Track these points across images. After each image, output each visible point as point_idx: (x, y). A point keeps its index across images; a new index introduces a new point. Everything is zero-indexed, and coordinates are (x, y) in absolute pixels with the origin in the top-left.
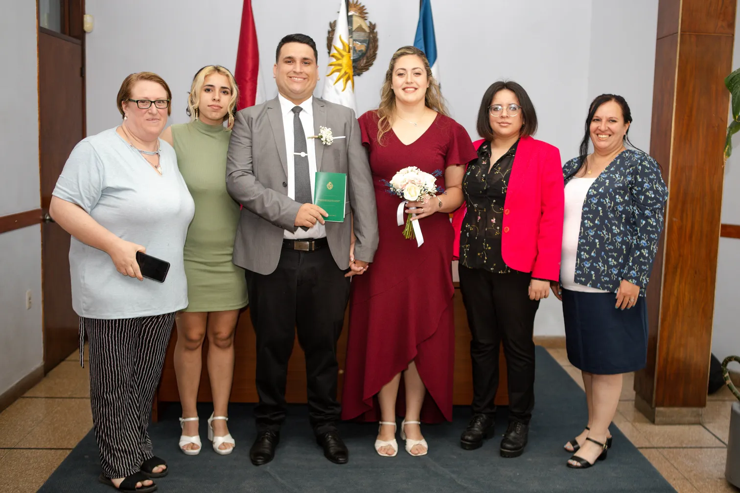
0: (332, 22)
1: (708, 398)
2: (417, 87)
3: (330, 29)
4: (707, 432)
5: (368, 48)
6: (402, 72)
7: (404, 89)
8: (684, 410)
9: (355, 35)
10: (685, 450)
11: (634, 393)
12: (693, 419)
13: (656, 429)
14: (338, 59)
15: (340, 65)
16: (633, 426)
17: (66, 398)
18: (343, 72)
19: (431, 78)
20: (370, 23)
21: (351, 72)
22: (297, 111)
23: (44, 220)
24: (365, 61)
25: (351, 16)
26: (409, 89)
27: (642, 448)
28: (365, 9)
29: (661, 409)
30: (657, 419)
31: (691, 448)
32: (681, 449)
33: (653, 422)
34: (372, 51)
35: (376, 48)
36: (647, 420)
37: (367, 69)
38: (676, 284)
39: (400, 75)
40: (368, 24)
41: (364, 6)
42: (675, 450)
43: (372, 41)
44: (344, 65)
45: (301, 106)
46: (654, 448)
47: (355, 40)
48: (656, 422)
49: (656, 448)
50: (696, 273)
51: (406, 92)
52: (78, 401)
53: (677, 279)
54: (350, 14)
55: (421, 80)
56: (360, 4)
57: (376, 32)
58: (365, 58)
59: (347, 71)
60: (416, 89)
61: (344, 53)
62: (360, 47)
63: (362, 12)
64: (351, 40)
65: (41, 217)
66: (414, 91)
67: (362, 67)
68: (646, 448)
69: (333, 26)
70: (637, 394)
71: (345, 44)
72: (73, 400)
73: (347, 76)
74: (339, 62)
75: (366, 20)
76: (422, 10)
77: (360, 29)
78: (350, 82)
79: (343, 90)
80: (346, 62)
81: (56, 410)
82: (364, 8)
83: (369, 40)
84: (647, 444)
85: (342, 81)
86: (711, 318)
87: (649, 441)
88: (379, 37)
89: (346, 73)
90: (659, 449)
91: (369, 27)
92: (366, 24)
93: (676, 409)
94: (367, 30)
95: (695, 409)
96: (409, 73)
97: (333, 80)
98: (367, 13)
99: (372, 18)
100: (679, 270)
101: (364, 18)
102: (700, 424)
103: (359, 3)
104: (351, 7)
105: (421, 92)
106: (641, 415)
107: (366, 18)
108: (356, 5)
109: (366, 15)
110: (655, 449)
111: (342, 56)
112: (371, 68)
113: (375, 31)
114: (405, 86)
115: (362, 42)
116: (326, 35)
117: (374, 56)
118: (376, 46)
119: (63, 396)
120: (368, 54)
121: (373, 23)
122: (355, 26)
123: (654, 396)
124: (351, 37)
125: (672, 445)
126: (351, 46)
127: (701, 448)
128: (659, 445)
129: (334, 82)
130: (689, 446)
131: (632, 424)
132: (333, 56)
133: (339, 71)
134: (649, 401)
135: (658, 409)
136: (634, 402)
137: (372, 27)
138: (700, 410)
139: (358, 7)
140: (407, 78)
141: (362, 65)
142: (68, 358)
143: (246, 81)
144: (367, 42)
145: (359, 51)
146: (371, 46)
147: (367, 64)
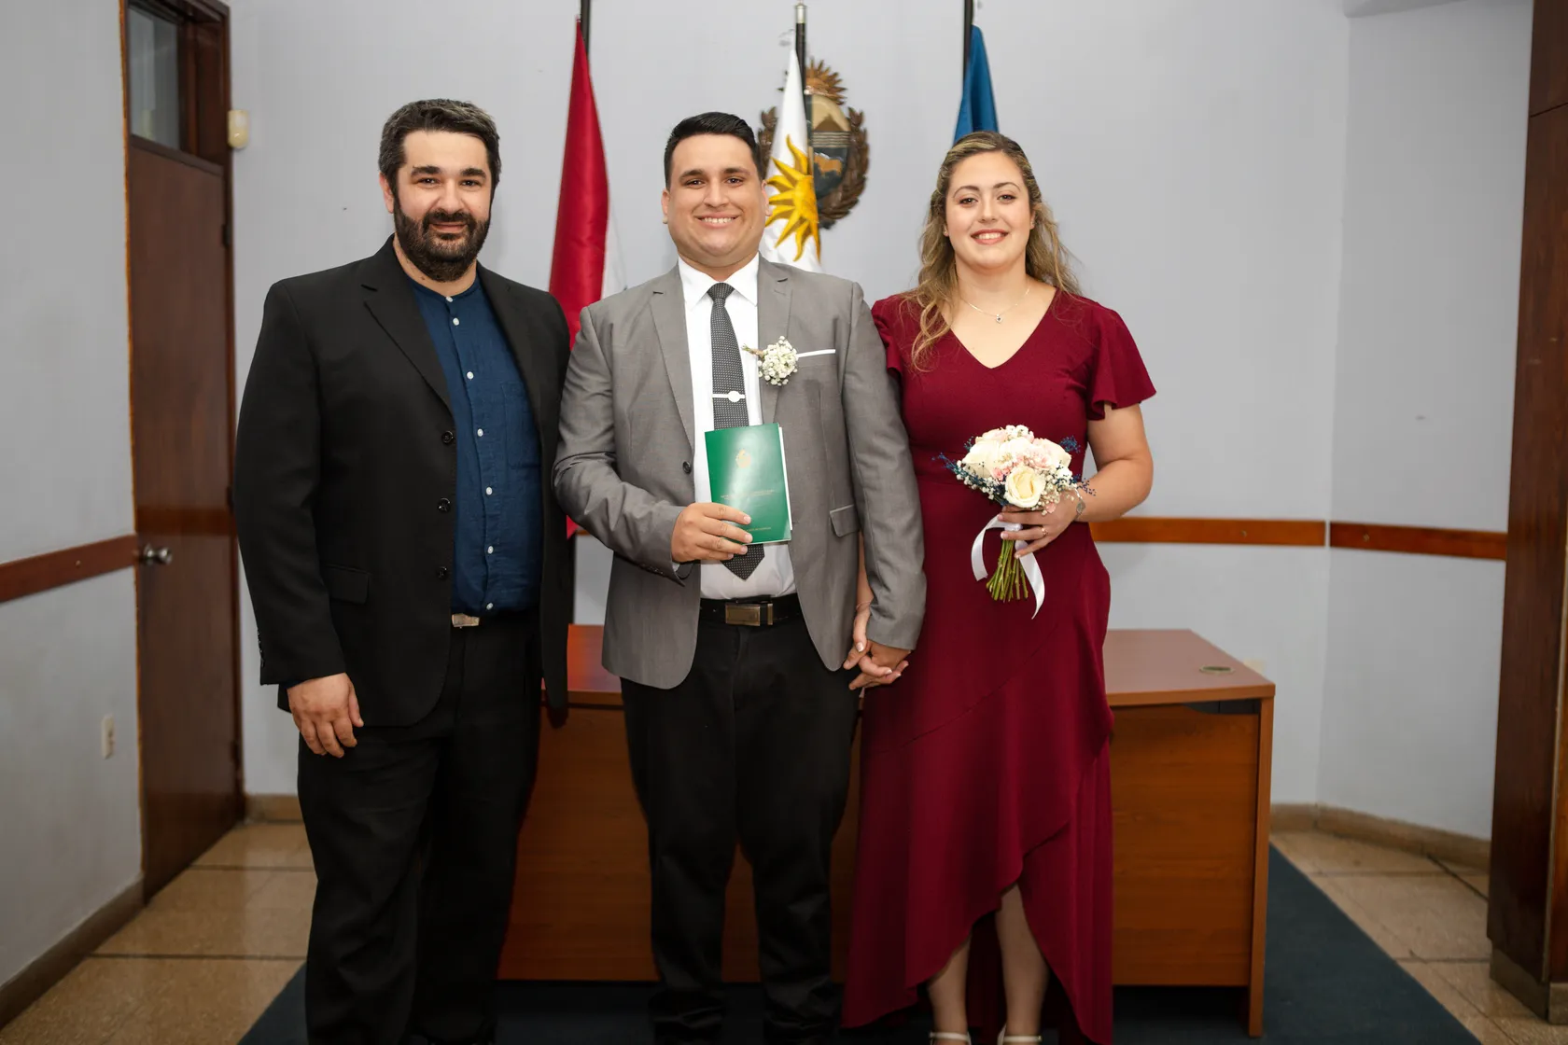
2: (1005, 228)
3: (763, 128)
5: (845, 167)
6: (969, 194)
7: (975, 236)
9: (820, 140)
11: (1488, 943)
13: (1552, 1033)
14: (783, 189)
15: (789, 202)
16: (1497, 1027)
18: (795, 218)
19: (1038, 206)
20: (851, 110)
21: (812, 218)
22: (719, 294)
23: (142, 560)
24: (840, 195)
25: (812, 97)
26: (987, 236)
28: (840, 81)
29: (1565, 986)
30: (1555, 1011)
33: (1544, 1017)
34: (855, 174)
35: (863, 165)
36: (1530, 1013)
37: (846, 213)
39: (966, 202)
40: (846, 113)
41: (836, 74)
43: (855, 152)
44: (798, 203)
45: (730, 281)
47: (818, 150)
48: (1552, 1017)
51: (981, 242)
52: (215, 963)
54: (807, 92)
55: (1017, 212)
56: (828, 70)
57: (865, 131)
58: (840, 188)
59: (806, 216)
60: (1004, 234)
61: (797, 176)
62: (831, 165)
63: (832, 88)
64: (811, 149)
65: (136, 554)
66: (998, 241)
67: (835, 208)
69: (770, 120)
70: (1495, 946)
71: (800, 155)
72: (205, 962)
73: (805, 225)
74: (787, 196)
75: (841, 103)
77: (829, 125)
78: (811, 241)
79: (798, 258)
80: (802, 194)
82: (837, 78)
83: (849, 150)
85: (792, 241)
88: (872, 141)
89: (802, 220)
91: (849, 120)
92: (841, 113)
94: (844, 126)
96: (987, 197)
97: (773, 236)
98: (843, 89)
99: (854, 100)
101: (838, 101)
103: (825, 68)
104: (811, 77)
105: (1017, 242)
106: (1510, 999)
107: (842, 100)
108: (819, 71)
109: (841, 94)
111: (793, 182)
112: (855, 211)
113: (862, 128)
114: (978, 227)
115: (833, 153)
117: (860, 185)
118: (864, 162)
119: (183, 953)
120: (847, 182)
121: (857, 111)
122: (820, 119)
123: (1546, 954)
124: (812, 144)
126: (811, 161)
129: (776, 241)
131: (1490, 1020)
132: (773, 183)
133: (786, 215)
134: (1533, 967)
135: (1555, 986)
136: (1487, 966)
137: (856, 119)
139: (822, 76)
140: (983, 208)
141: (834, 205)
142: (201, 861)
143: (581, 244)
144: (845, 153)
145: (828, 174)
146: (853, 162)
147: (845, 202)
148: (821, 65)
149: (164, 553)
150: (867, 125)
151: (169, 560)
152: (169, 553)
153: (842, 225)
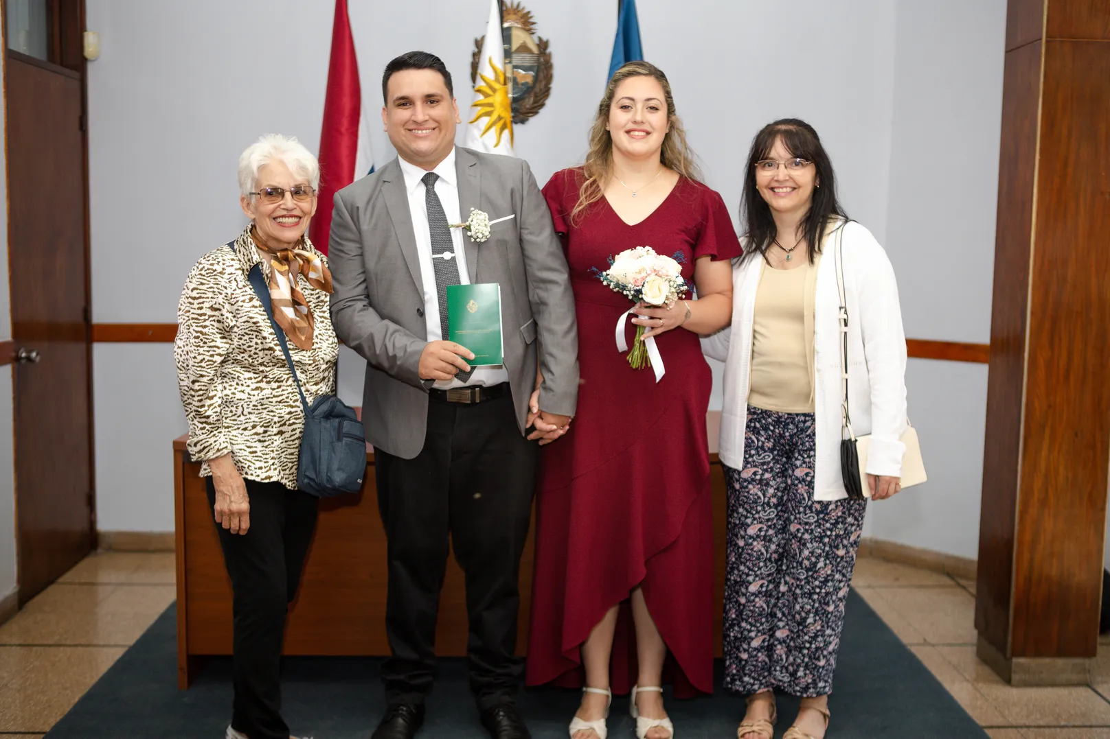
0: (479, 38)
1: (1099, 639)
2: (649, 129)
3: (476, 50)
4: (1099, 698)
5: (536, 79)
6: (627, 102)
7: (628, 132)
8: (1060, 662)
9: (517, 59)
10: (1065, 730)
11: (975, 632)
12: (1074, 677)
13: (1013, 693)
14: (486, 95)
15: (491, 105)
16: (976, 689)
17: (50, 646)
18: (495, 116)
20: (540, 39)
21: (508, 116)
22: (429, 181)
23: (17, 359)
24: (532, 99)
25: (509, 29)
26: (637, 133)
27: (991, 727)
28: (531, 17)
29: (1021, 660)
30: (1015, 677)
31: (1074, 726)
32: (1058, 730)
33: (1008, 681)
34: (543, 83)
35: (549, 78)
36: (998, 678)
37: (536, 113)
38: (1044, 453)
39: (624, 108)
40: (537, 41)
41: (529, 13)
42: (1047, 731)
43: (543, 68)
44: (497, 105)
45: (437, 171)
46: (1012, 727)
47: (515, 67)
48: (1013, 681)
49: (1016, 727)
50: (1076, 435)
51: (632, 137)
52: (68, 650)
53: (1046, 443)
54: (506, 25)
55: (658, 119)
56: (523, 9)
57: (550, 54)
58: (532, 95)
59: (503, 115)
60: (648, 133)
61: (497, 86)
63: (527, 22)
64: (509, 67)
65: (13, 354)
66: (644, 137)
67: (527, 109)
68: (999, 727)
69: (479, 44)
70: (980, 634)
71: (499, 71)
72: (62, 648)
73: (502, 122)
74: (489, 100)
75: (533, 33)
76: (622, 15)
77: (524, 48)
78: (506, 133)
79: (496, 145)
80: (501, 99)
81: (32, 666)
82: (530, 15)
83: (538, 67)
84: (999, 721)
85: (493, 132)
86: (1103, 509)
87: (1004, 717)
88: (556, 61)
89: (500, 118)
90: (1020, 730)
91: (538, 45)
92: (533, 41)
93: (1047, 660)
94: (535, 50)
95: (1078, 661)
96: (640, 106)
97: (479, 129)
98: (534, 23)
99: (542, 31)
100: (1047, 432)
101: (530, 32)
102: (1088, 685)
103: (521, 7)
104: (509, 14)
106: (987, 670)
107: (533, 31)
108: (516, 10)
109: (533, 26)
110: (1014, 730)
111: (494, 90)
112: (542, 111)
113: (548, 51)
114: (630, 126)
115: (526, 69)
116: (470, 59)
117: (546, 92)
118: (549, 76)
119: (46, 643)
120: (537, 89)
121: (545, 39)
122: (515, 44)
123: (1010, 639)
124: (510, 62)
125: (1042, 723)
126: (509, 75)
127: (1091, 727)
128: (1021, 722)
129: (482, 132)
130: (1071, 724)
131: (973, 685)
132: (479, 91)
133: (488, 114)
134: (1001, 647)
135: (1016, 660)
136: (975, 648)
137: (543, 45)
138: (1087, 662)
139: (519, 13)
140: (636, 113)
141: (528, 106)
142: (61, 580)
143: (341, 134)
144: (536, 69)
145: (523, 84)
146: (541, 75)
147: (536, 105)
148: (518, 5)
149: (34, 355)
150: (550, 49)
151: (38, 359)
152: (37, 355)
153: (533, 121)
